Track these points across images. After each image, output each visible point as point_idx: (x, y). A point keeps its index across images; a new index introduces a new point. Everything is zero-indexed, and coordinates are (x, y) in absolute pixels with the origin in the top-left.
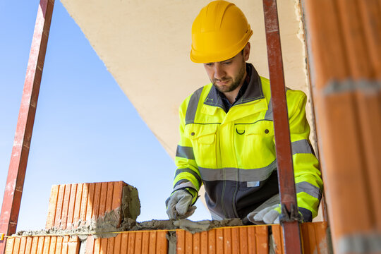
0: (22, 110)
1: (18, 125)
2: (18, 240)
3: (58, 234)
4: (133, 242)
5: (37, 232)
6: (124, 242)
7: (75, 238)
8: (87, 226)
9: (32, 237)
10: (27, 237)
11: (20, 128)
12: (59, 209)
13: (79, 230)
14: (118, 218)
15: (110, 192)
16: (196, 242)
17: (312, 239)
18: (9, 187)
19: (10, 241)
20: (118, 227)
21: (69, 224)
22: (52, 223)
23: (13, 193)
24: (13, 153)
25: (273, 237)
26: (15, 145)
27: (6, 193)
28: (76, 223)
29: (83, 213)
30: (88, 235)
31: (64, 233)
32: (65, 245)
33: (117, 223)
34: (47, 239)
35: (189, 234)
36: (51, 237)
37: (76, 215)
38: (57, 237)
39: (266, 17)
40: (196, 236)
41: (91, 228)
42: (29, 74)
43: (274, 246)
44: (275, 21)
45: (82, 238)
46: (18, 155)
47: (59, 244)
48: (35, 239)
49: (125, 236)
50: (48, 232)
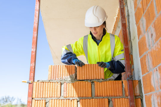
0: (33, 38)
1: (33, 43)
2: (38, 83)
3: (53, 81)
4: (80, 85)
5: (45, 81)
6: (77, 84)
7: (60, 83)
8: (63, 79)
9: (43, 82)
10: (41, 82)
11: (34, 44)
12: (52, 73)
13: (61, 80)
14: (75, 77)
15: (71, 69)
16: (101, 85)
17: (134, 85)
18: (32, 65)
19: (35, 84)
20: (75, 80)
21: (57, 79)
22: (50, 78)
23: (34, 67)
24: (32, 53)
25: (123, 84)
26: (32, 50)
27: (31, 67)
28: (59, 78)
29: (61, 75)
30: (64, 82)
31: (55, 81)
32: (56, 85)
33: (74, 79)
34: (49, 83)
35: (98, 83)
36: (50, 82)
37: (59, 76)
38: (53, 82)
39: (122, 18)
40: (101, 83)
41: (65, 80)
42: (35, 25)
43: (124, 86)
44: (124, 19)
45: (62, 83)
46: (34, 54)
47: (54, 85)
48: (45, 83)
49: (77, 83)
50: (50, 81)
